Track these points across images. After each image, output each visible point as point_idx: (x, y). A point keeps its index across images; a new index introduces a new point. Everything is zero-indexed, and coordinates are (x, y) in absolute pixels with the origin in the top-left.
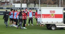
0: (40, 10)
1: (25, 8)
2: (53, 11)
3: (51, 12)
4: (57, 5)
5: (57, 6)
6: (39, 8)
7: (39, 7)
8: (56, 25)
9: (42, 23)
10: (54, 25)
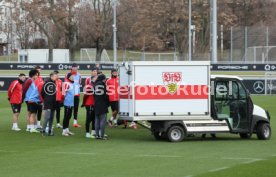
0: (129, 73)
1: (64, 64)
2: (175, 76)
3: (166, 77)
4: (175, 53)
5: (176, 57)
8: (185, 122)
9: (136, 119)
10: (179, 125)
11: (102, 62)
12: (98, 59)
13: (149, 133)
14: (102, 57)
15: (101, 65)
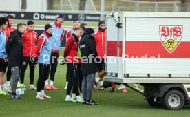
0: (119, 25)
1: (40, 14)
2: (175, 30)
3: (164, 31)
4: (175, 3)
5: (176, 7)
6: (116, 14)
7: (99, 9)
8: (186, 86)
11: (86, 12)
12: (82, 8)
13: (142, 99)
14: (87, 6)
15: (85, 15)
